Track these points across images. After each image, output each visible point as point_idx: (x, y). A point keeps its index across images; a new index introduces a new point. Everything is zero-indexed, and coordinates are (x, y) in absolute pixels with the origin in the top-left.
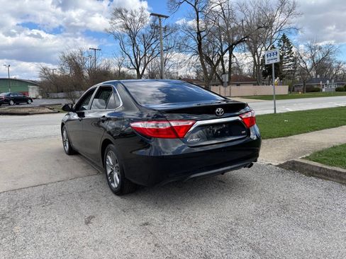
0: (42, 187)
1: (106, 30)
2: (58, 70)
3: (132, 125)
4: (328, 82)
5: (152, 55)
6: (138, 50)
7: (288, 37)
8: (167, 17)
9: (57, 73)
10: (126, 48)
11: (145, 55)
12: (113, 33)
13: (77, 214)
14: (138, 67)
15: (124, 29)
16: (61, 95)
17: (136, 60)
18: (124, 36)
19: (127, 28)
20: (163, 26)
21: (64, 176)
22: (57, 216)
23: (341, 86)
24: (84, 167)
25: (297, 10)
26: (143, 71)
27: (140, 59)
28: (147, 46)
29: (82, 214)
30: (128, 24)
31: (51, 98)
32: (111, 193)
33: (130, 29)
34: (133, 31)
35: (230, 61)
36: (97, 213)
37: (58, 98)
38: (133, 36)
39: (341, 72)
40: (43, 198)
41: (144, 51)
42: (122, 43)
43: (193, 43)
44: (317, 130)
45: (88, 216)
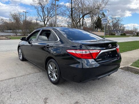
0: (13, 80)
1: (31, 4)
2: (8, 20)
3: (68, 51)
4: (118, 32)
5: (51, 16)
6: (45, 14)
7: (105, 13)
9: (8, 21)
10: (40, 13)
11: (48, 16)
12: (34, 6)
13: (38, 97)
14: (45, 21)
15: (39, 5)
16: (9, 31)
17: (44, 18)
18: (39, 8)
19: (40, 4)
20: (57, 4)
21: (23, 73)
22: (27, 98)
23: (122, 34)
24: (32, 68)
25: (109, 3)
26: (47, 23)
27: (46, 18)
28: (49, 12)
29: (40, 97)
30: (41, 2)
31: (5, 32)
32: (51, 83)
34: (43, 5)
35: (83, 21)
36: (48, 96)
37: (8, 32)
38: (43, 8)
39: (122, 28)
40: (16, 86)
41: (47, 15)
42: (38, 11)
43: (68, 13)
44: (125, 52)
45: (44, 98)
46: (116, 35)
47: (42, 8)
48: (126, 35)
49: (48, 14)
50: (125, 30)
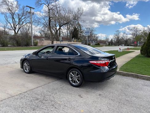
4: (93, 42)
5: (22, 24)
6: (15, 21)
7: (80, 23)
8: (34, 9)
10: (8, 19)
11: (19, 24)
14: (15, 28)
17: (14, 26)
19: (9, 10)
26: (18, 31)
27: (16, 26)
30: (10, 8)
33: (11, 11)
34: (13, 11)
35: (60, 31)
39: (95, 38)
42: (6, 16)
46: (91, 44)
47: (12, 13)
48: (100, 45)
49: (19, 22)
50: (98, 40)
